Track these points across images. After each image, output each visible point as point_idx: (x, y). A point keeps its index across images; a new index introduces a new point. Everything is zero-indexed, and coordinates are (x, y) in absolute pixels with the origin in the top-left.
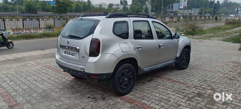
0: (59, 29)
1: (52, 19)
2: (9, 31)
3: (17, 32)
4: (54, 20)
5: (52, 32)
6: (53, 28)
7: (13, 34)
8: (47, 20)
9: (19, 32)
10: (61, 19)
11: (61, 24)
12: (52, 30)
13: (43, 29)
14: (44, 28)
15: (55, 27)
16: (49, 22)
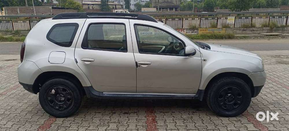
0: (205, 30)
1: (198, 19)
2: (152, 32)
3: (159, 33)
4: (200, 19)
5: (196, 33)
6: (197, 29)
7: (155, 34)
8: (192, 19)
9: (161, 32)
10: (210, 19)
11: (209, 24)
12: (196, 31)
13: (185, 31)
14: (186, 29)
15: (200, 28)
16: (194, 22)
